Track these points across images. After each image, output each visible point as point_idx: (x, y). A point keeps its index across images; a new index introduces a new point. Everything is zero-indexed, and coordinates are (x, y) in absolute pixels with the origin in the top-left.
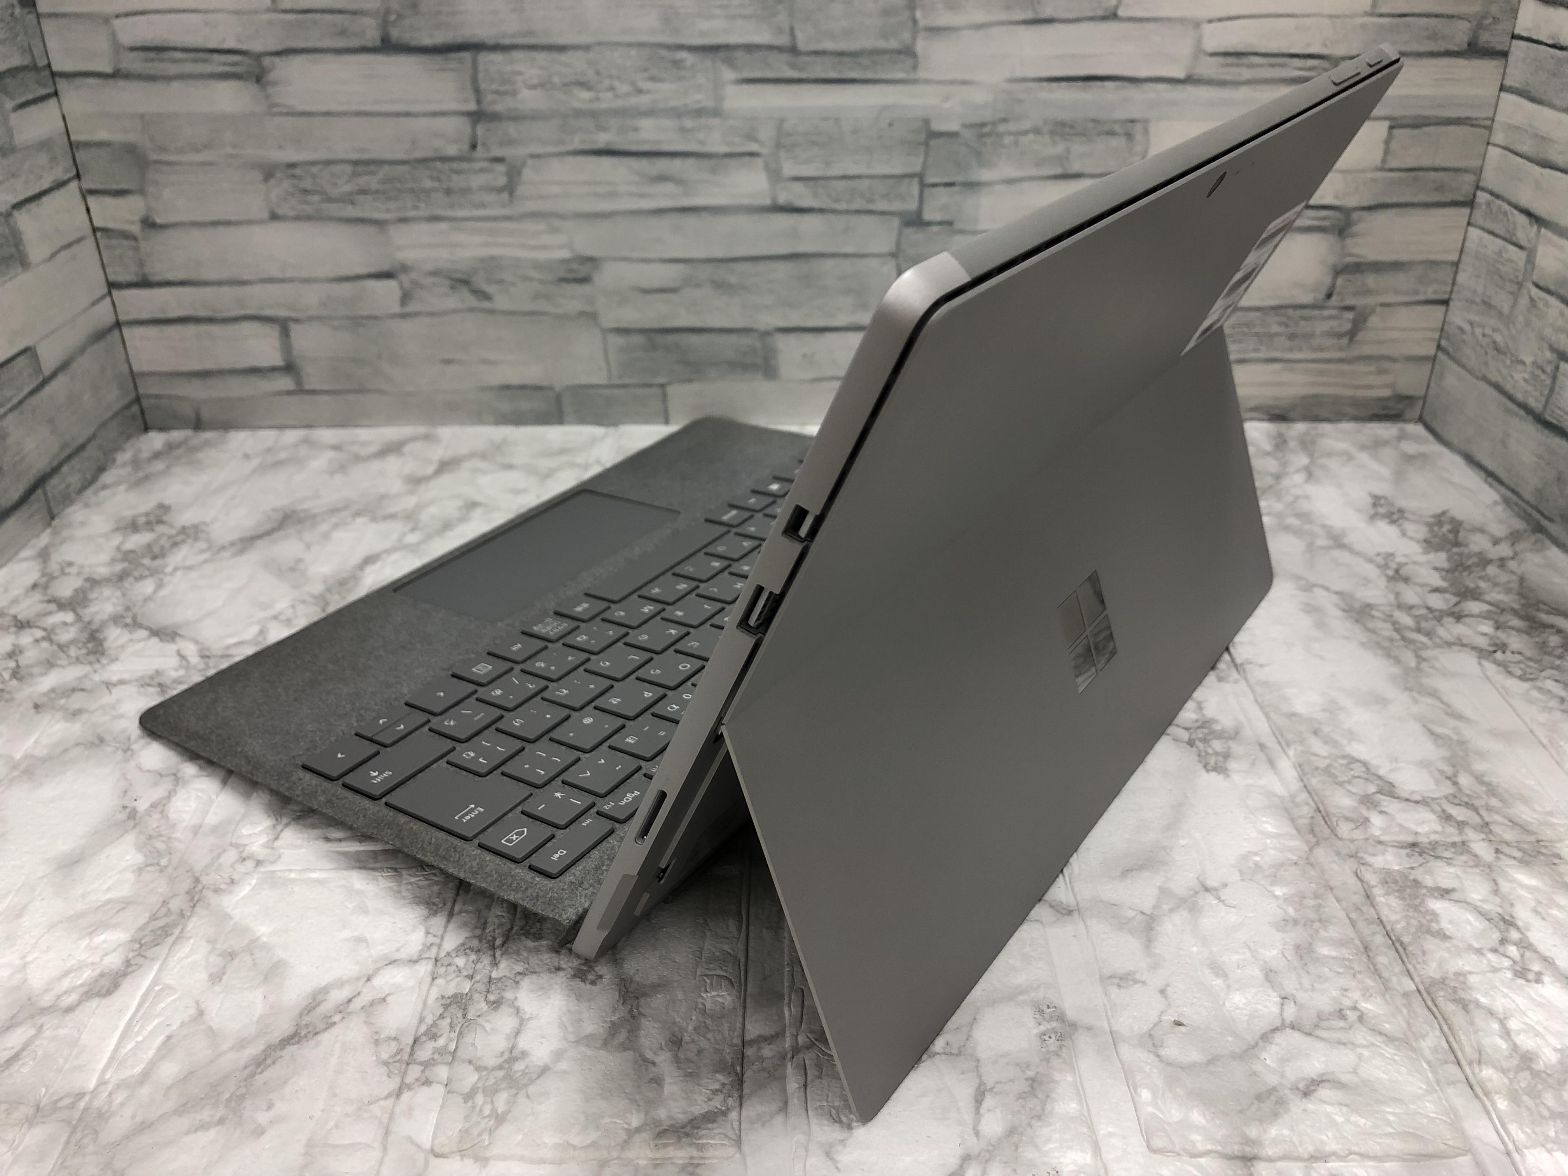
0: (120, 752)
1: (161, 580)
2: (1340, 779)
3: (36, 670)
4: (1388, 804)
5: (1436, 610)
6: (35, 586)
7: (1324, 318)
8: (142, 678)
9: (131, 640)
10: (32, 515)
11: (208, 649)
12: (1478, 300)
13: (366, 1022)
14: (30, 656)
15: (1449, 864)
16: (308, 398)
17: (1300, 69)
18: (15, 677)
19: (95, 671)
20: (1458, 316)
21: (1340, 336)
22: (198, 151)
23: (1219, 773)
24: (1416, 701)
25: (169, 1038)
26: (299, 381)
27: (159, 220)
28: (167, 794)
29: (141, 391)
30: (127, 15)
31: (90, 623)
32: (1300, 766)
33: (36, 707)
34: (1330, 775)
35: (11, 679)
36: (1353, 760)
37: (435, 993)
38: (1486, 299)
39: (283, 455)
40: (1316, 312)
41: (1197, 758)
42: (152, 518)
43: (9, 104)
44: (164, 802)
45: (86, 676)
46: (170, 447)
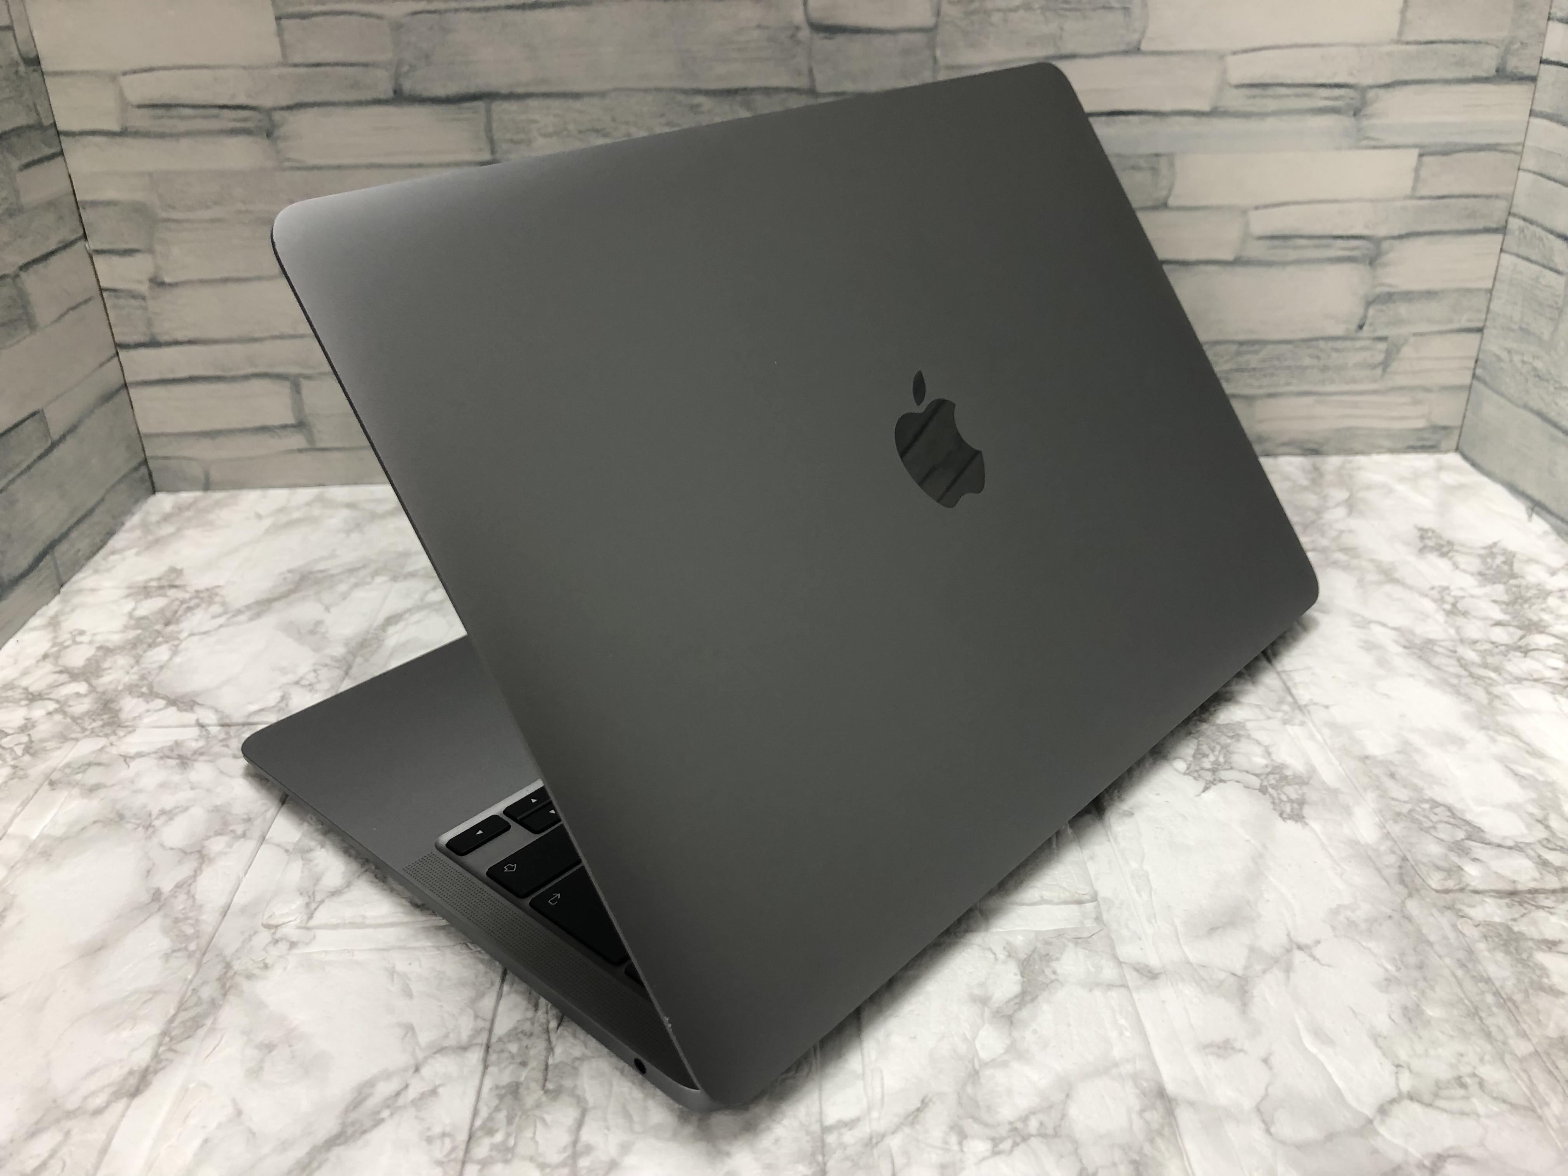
0: (141, 829)
1: (177, 646)
2: (1426, 825)
3: (49, 745)
4: (1478, 850)
5: (1502, 645)
6: (45, 657)
7: (1357, 350)
8: (162, 749)
9: (148, 711)
10: (41, 583)
11: (228, 717)
12: (1515, 327)
13: (416, 1117)
14: (44, 729)
15: (1551, 913)
16: (319, 454)
17: (1327, 98)
18: (28, 752)
19: (112, 744)
20: (1494, 343)
21: (1374, 367)
22: (208, 207)
23: (1297, 821)
24: (1493, 740)
25: (206, 1141)
26: (311, 439)
27: (167, 280)
28: (192, 873)
29: (148, 453)
30: (135, 72)
31: (104, 693)
32: (1380, 811)
33: (52, 784)
34: (1414, 820)
35: (23, 755)
36: (1435, 804)
37: (488, 1083)
38: (1524, 326)
39: (296, 515)
40: (1348, 344)
41: (1272, 806)
42: (164, 583)
43: (15, 164)
44: (190, 882)
45: (102, 749)
46: (180, 509)
